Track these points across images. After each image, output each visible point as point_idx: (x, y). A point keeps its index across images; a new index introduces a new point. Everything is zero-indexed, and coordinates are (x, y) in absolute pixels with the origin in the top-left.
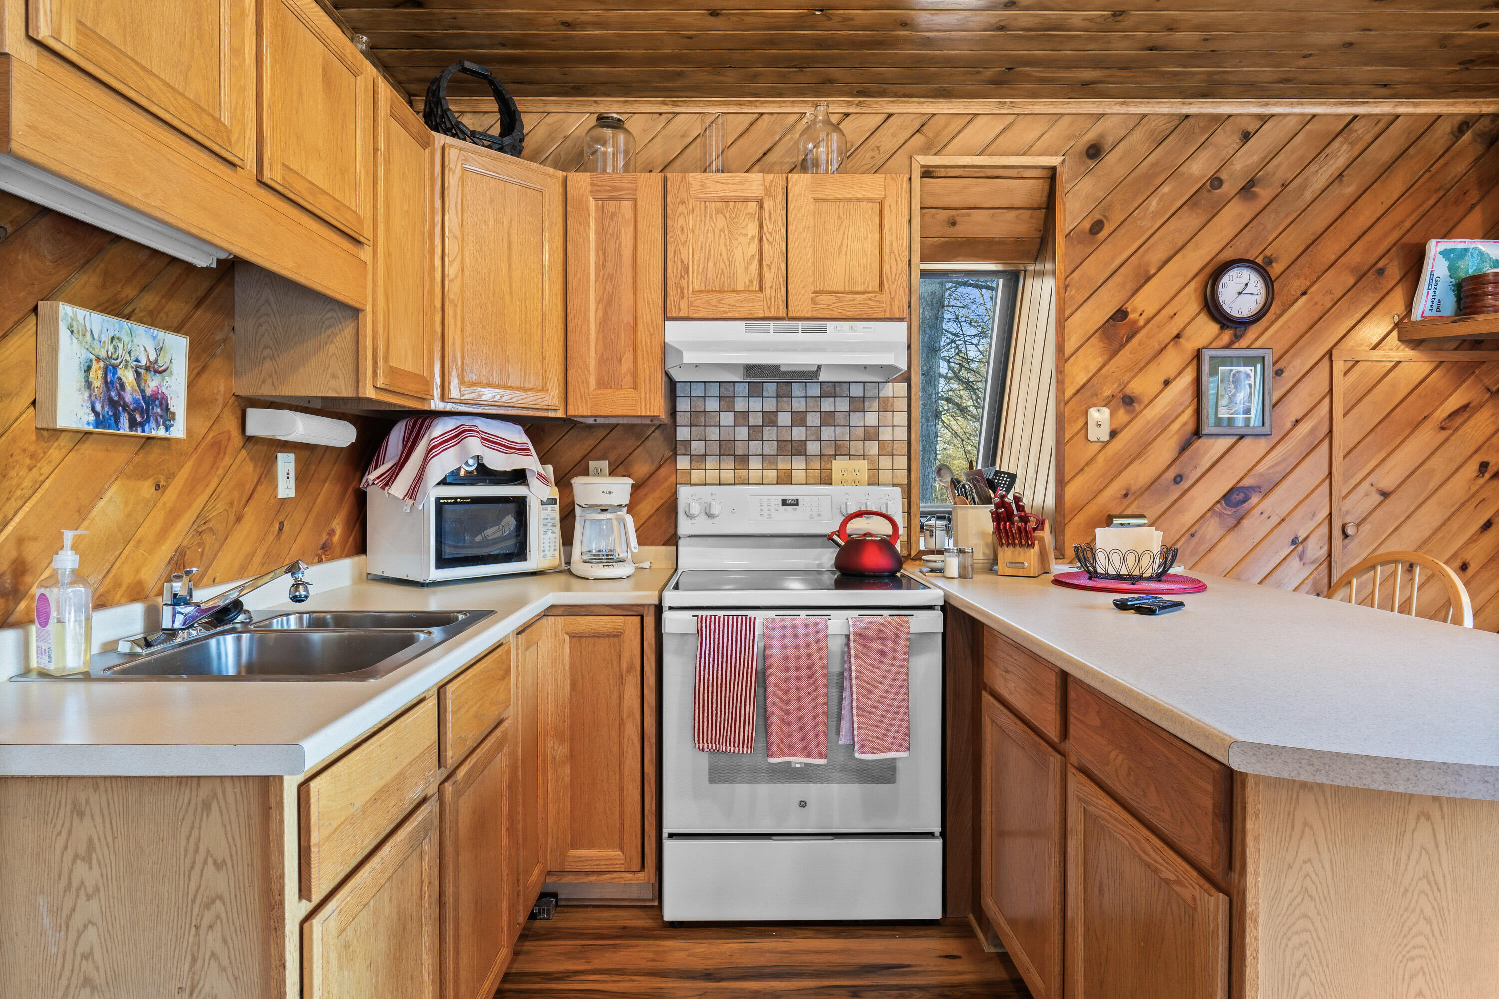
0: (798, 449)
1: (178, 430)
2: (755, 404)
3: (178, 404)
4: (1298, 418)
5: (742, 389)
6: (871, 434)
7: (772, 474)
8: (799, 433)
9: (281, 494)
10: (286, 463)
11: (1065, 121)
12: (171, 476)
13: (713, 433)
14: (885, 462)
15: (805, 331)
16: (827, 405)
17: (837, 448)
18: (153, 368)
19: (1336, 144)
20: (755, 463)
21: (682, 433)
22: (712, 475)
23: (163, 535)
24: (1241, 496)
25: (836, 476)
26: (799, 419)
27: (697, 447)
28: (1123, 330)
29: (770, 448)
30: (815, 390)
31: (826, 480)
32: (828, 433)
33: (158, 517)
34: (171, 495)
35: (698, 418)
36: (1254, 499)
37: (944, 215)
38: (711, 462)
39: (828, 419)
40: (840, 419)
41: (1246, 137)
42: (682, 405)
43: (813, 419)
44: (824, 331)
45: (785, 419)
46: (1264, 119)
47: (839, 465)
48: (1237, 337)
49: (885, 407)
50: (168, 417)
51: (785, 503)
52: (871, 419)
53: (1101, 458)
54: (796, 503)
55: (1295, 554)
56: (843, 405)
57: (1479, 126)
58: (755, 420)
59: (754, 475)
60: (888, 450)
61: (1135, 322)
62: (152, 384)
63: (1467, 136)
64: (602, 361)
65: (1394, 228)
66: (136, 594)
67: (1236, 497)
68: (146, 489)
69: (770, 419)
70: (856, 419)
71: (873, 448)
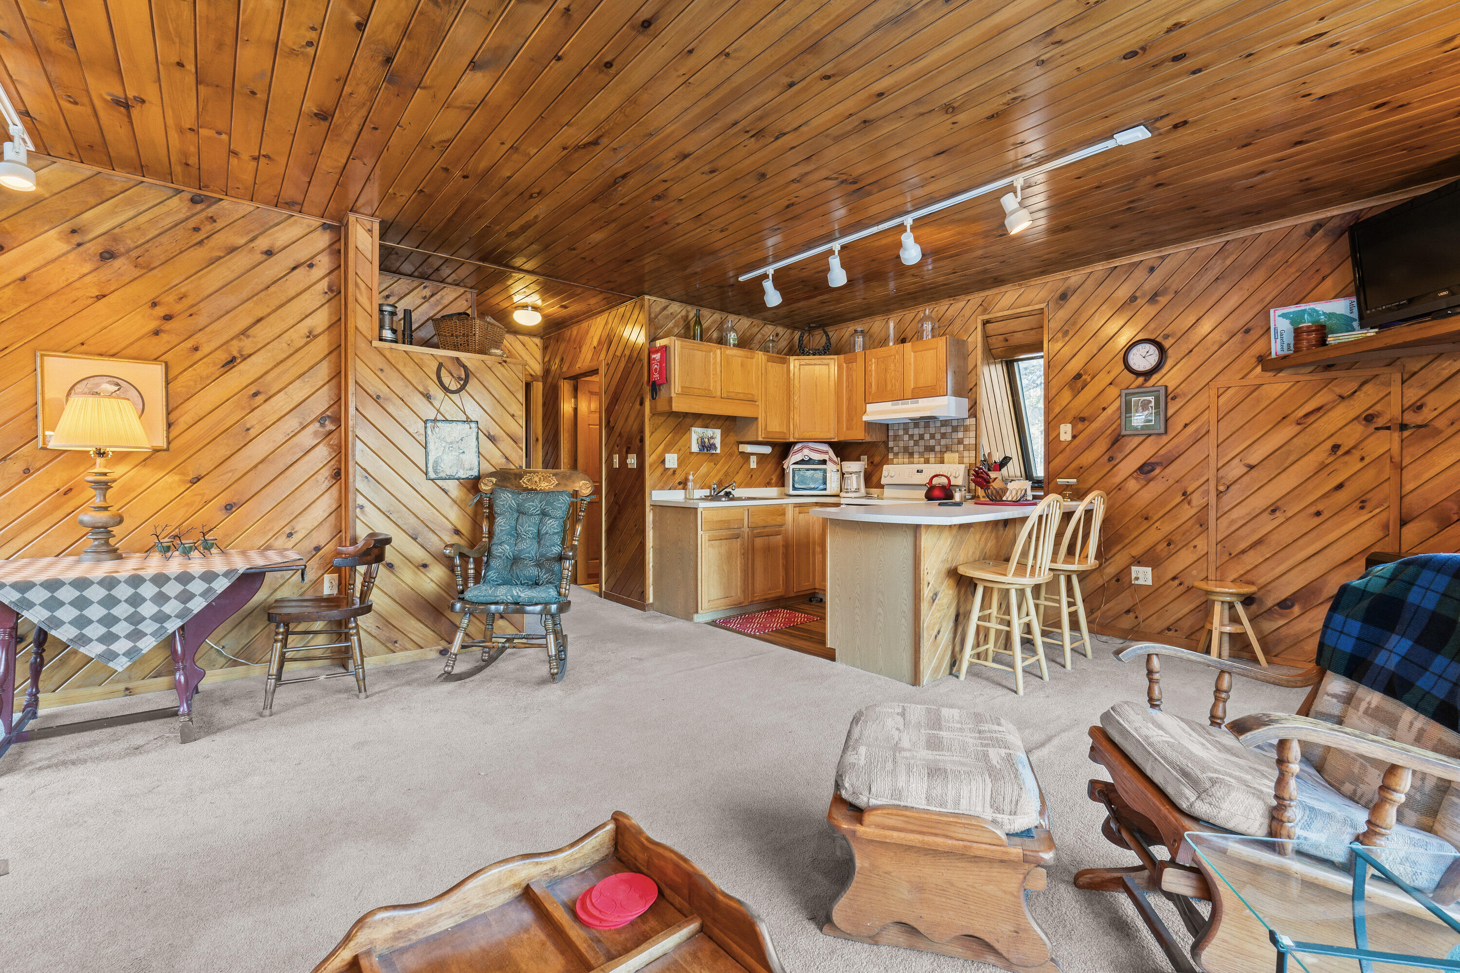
0: (931, 449)
1: (718, 451)
2: (916, 431)
3: (718, 445)
4: (1187, 422)
5: (911, 425)
6: (960, 442)
7: (922, 460)
8: (932, 442)
9: (752, 467)
10: (753, 459)
11: (1050, 284)
12: (718, 462)
13: (901, 444)
14: (966, 454)
15: (912, 403)
16: (943, 430)
17: (947, 448)
18: (712, 438)
19: (1213, 261)
20: (916, 456)
21: (891, 444)
22: (901, 460)
23: (716, 475)
24: (1150, 467)
25: (946, 460)
26: (932, 436)
27: (896, 449)
28: (1079, 383)
29: (922, 449)
30: (938, 424)
31: (942, 462)
32: (943, 442)
33: (715, 470)
34: (718, 466)
35: (896, 438)
36: (1157, 471)
37: (1001, 337)
38: (900, 456)
39: (944, 436)
40: (948, 436)
41: (1152, 270)
42: (891, 433)
43: (938, 436)
44: (918, 402)
45: (927, 437)
46: (1163, 258)
47: (947, 456)
48: (1146, 381)
49: (966, 429)
50: (715, 448)
51: (918, 471)
52: (960, 435)
53: (1068, 449)
54: (922, 471)
55: (1185, 501)
56: (949, 429)
57: (1330, 225)
58: (916, 438)
59: (916, 460)
60: (967, 448)
61: (1085, 380)
62: (712, 441)
63: (1320, 233)
64: (848, 420)
65: (1258, 302)
66: (709, 487)
67: (1146, 469)
68: (712, 464)
69: (921, 437)
70: (954, 435)
71: (961, 447)
